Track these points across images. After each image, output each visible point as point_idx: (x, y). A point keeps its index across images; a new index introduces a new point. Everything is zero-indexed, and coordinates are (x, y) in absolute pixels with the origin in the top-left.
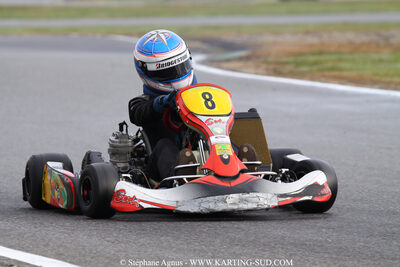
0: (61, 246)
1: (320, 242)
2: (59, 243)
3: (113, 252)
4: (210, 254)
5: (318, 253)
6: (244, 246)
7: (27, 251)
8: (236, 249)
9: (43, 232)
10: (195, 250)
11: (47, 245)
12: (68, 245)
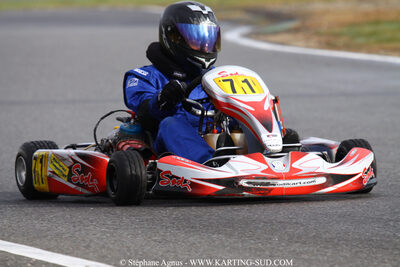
0: (104, 247)
1: (388, 237)
2: (102, 243)
3: (161, 253)
4: (267, 253)
5: (387, 249)
6: (304, 243)
7: (67, 254)
8: (296, 247)
9: (83, 232)
10: (250, 248)
11: (88, 247)
12: (111, 246)
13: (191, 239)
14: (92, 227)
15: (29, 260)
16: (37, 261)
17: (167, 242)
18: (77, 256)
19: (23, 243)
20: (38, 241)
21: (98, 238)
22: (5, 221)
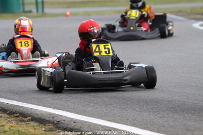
13: (175, 116)
14: (129, 111)
15: (101, 126)
16: (104, 126)
17: (164, 117)
18: (123, 124)
19: (98, 118)
20: (104, 117)
21: (132, 116)
22: (90, 108)
